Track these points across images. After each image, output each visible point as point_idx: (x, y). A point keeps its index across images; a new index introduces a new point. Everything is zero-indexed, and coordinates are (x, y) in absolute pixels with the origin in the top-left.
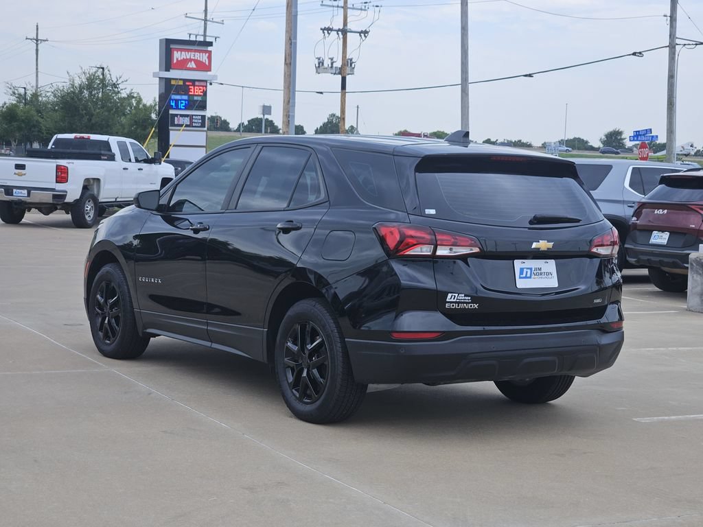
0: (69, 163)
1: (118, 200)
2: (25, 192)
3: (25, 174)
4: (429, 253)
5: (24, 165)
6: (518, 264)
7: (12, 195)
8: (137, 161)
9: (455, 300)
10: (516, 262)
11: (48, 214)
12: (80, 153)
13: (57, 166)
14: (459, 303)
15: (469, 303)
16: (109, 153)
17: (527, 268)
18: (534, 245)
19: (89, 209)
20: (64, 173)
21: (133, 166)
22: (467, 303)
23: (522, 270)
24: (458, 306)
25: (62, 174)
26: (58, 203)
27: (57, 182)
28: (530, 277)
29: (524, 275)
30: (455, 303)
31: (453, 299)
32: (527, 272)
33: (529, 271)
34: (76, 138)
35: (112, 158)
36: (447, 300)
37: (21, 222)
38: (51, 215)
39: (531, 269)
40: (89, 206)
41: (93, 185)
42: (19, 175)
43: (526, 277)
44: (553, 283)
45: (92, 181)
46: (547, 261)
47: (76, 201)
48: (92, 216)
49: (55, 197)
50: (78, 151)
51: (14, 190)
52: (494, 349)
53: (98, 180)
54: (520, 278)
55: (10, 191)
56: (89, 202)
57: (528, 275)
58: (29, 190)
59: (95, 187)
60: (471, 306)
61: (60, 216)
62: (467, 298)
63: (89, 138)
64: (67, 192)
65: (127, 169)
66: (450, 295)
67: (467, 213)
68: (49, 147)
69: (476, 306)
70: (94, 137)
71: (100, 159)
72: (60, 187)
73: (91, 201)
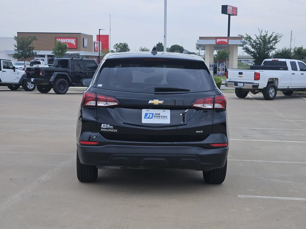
0: (261, 71)
1: (289, 88)
2: (242, 84)
3: (242, 77)
4: (94, 105)
5: (242, 73)
6: (144, 111)
7: (237, 85)
8: (301, 70)
9: (105, 127)
10: (143, 110)
11: (255, 94)
12: (271, 67)
13: (255, 73)
14: (107, 129)
15: (112, 129)
16: (285, 67)
17: (150, 114)
18: (150, 102)
19: (271, 92)
20: (258, 76)
21: (298, 72)
22: (111, 129)
23: (146, 115)
24: (107, 130)
25: (257, 77)
26: (255, 89)
27: (254, 80)
28: (152, 118)
29: (148, 117)
30: (106, 128)
31: (104, 126)
32: (150, 116)
33: (151, 115)
34: (272, 60)
35: (286, 69)
36: (102, 127)
37: (246, 97)
38: (257, 94)
39: (153, 114)
40: (271, 91)
41: (275, 81)
42: (241, 77)
43: (149, 118)
44: (167, 121)
45: (275, 80)
46: (165, 110)
47: (265, 88)
48: (273, 95)
49: (253, 86)
50: (270, 66)
51: (238, 84)
52: (125, 152)
53: (277, 79)
54: (145, 118)
55: (237, 84)
56: (272, 88)
57: (151, 117)
58: (244, 83)
59: (276, 82)
60: (114, 131)
61: (260, 95)
62: (111, 127)
63: (278, 61)
64: (259, 84)
65: (294, 74)
66: (102, 125)
67: (117, 86)
68: (262, 65)
69: (116, 131)
70: (280, 60)
71: (279, 70)
72: (256, 82)
73: (273, 88)
